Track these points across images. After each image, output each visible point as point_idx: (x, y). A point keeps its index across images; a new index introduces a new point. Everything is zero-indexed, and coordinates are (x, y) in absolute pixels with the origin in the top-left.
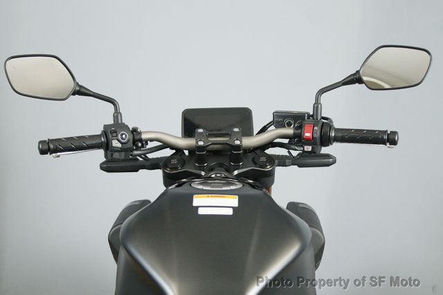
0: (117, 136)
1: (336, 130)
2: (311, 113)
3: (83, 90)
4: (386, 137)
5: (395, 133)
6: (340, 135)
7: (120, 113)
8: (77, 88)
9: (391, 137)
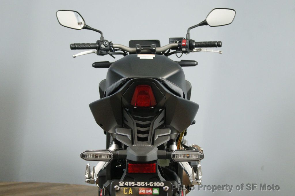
0: (103, 43)
1: (196, 43)
2: (186, 38)
3: (88, 27)
4: (216, 44)
5: (220, 42)
6: (197, 44)
7: (103, 37)
8: (85, 26)
9: (218, 44)
